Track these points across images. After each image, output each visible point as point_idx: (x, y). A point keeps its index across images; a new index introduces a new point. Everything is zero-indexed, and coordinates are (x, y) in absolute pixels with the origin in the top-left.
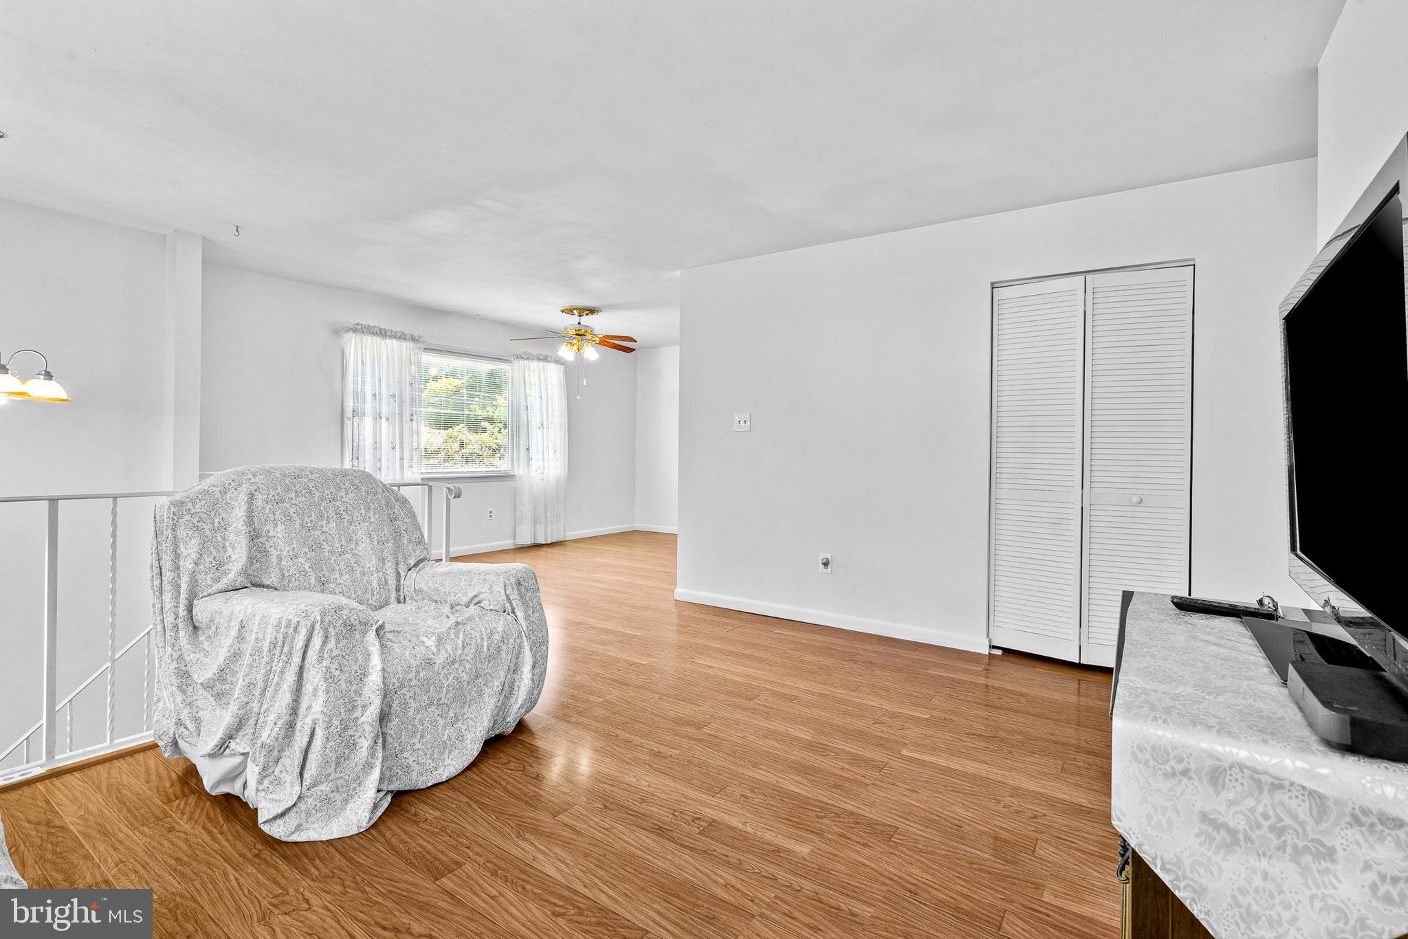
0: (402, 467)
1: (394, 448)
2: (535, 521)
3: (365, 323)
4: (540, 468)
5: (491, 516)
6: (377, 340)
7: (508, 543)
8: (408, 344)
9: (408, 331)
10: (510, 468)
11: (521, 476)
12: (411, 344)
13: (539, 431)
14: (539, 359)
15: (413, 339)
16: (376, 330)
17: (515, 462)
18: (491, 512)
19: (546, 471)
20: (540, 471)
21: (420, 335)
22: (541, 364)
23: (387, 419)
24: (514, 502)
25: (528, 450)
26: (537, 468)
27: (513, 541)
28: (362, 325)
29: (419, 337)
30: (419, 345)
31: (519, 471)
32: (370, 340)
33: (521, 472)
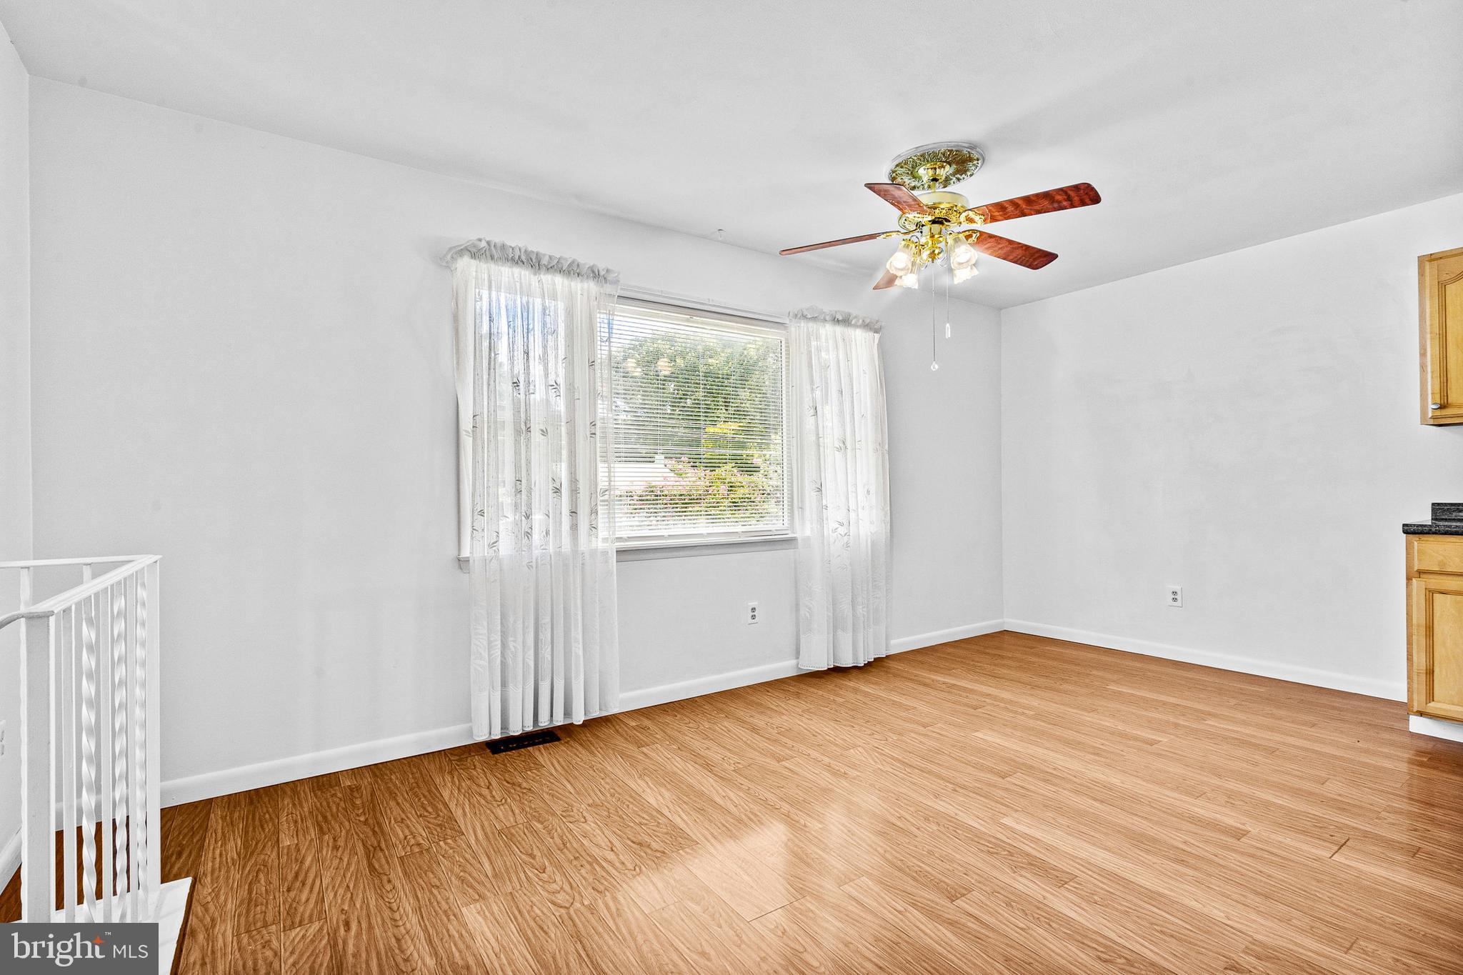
0: (574, 527)
1: (557, 491)
2: (836, 625)
3: (497, 239)
4: (842, 524)
5: (754, 617)
6: (522, 274)
7: (784, 668)
8: (585, 285)
9: (586, 258)
10: (786, 525)
11: (807, 539)
12: (591, 286)
13: (838, 455)
14: (836, 321)
15: (595, 274)
16: (517, 253)
17: (796, 512)
18: (753, 610)
19: (853, 529)
20: (842, 530)
21: (609, 268)
22: (839, 329)
23: (544, 433)
24: (796, 587)
25: (820, 490)
26: (836, 525)
27: (793, 662)
28: (488, 243)
29: (608, 271)
30: (608, 289)
31: (805, 531)
32: (507, 273)
33: (808, 533)
